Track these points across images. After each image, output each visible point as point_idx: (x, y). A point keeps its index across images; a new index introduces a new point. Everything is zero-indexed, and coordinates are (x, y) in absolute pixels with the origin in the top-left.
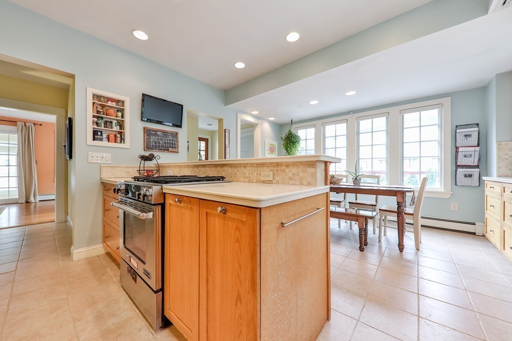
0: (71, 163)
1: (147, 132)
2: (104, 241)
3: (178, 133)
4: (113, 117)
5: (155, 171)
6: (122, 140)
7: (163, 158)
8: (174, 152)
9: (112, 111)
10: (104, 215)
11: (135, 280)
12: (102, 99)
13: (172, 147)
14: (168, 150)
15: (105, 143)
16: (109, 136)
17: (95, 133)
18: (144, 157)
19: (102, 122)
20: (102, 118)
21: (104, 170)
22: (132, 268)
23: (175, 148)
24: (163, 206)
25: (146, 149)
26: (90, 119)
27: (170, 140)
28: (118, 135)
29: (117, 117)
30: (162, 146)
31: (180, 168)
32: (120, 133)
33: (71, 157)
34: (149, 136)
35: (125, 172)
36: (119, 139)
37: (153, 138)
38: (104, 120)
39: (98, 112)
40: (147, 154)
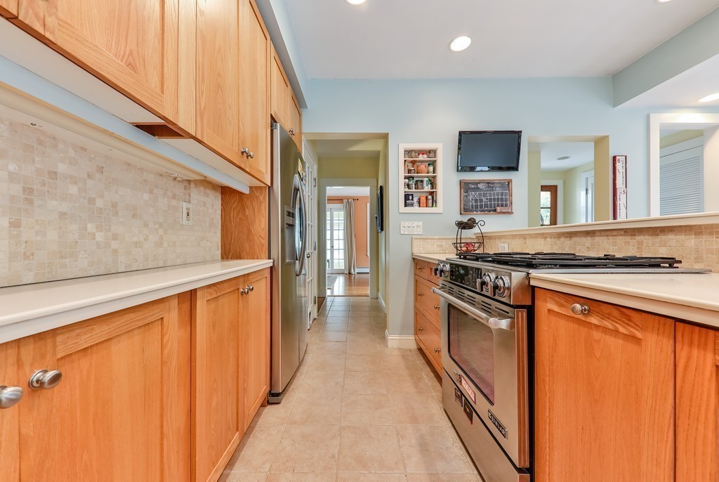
0: (382, 235)
1: (465, 187)
2: (416, 334)
3: (511, 180)
4: (424, 175)
5: (477, 245)
6: (434, 202)
7: (490, 224)
8: (504, 213)
9: (423, 167)
10: (416, 300)
11: (471, 418)
12: (413, 154)
13: (502, 206)
14: (495, 210)
15: (416, 209)
16: (419, 199)
17: (407, 197)
18: (461, 224)
19: (412, 183)
20: (413, 178)
21: (415, 243)
22: (462, 394)
23: (506, 206)
24: (531, 311)
25: (463, 212)
26: (402, 181)
27: (498, 194)
28: (430, 197)
29: (428, 173)
30: (486, 206)
31: (525, 238)
32: (432, 193)
33: (382, 229)
34: (467, 192)
35: (438, 246)
36: (430, 201)
37: (472, 195)
38: (415, 179)
39: (409, 171)
40: (465, 219)
